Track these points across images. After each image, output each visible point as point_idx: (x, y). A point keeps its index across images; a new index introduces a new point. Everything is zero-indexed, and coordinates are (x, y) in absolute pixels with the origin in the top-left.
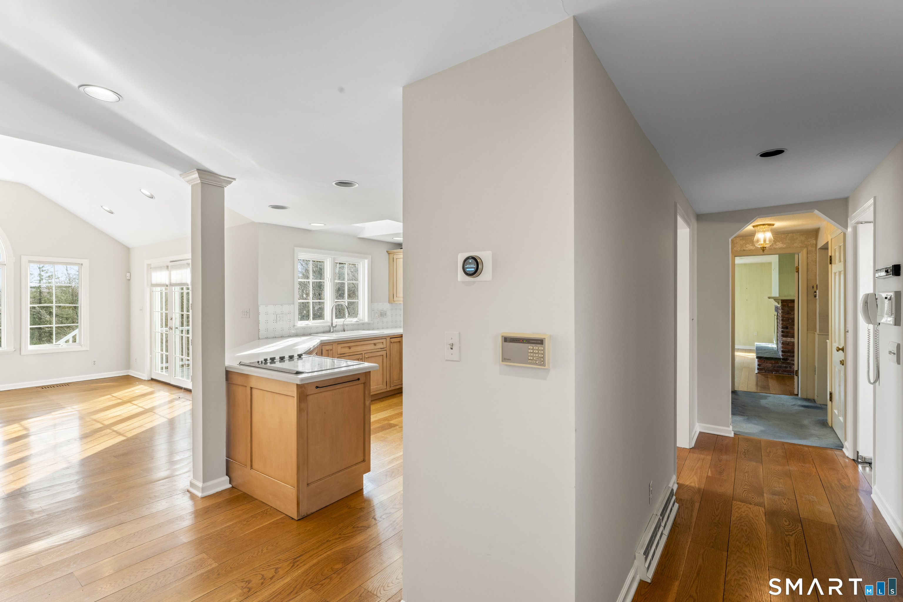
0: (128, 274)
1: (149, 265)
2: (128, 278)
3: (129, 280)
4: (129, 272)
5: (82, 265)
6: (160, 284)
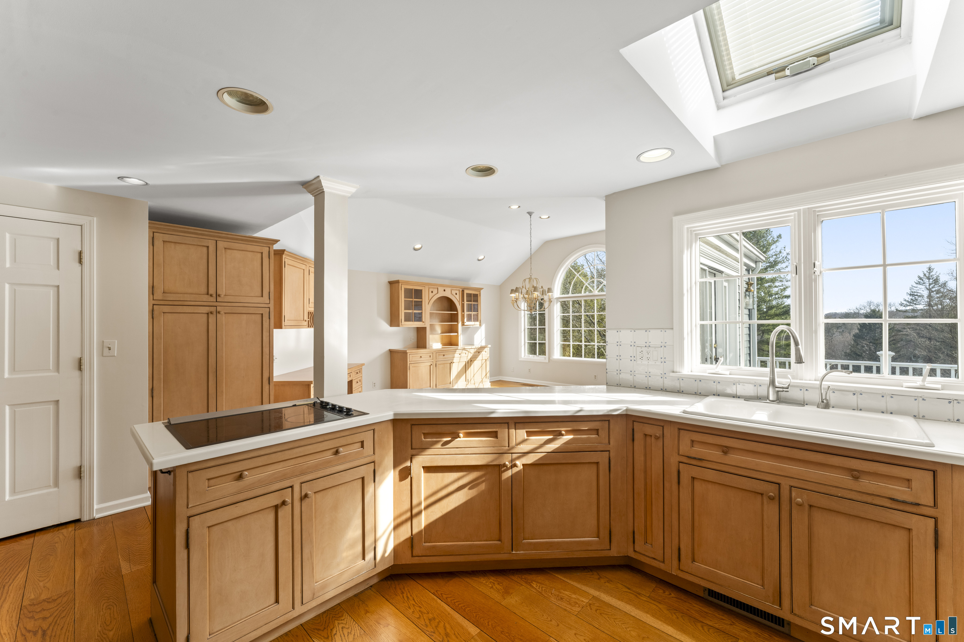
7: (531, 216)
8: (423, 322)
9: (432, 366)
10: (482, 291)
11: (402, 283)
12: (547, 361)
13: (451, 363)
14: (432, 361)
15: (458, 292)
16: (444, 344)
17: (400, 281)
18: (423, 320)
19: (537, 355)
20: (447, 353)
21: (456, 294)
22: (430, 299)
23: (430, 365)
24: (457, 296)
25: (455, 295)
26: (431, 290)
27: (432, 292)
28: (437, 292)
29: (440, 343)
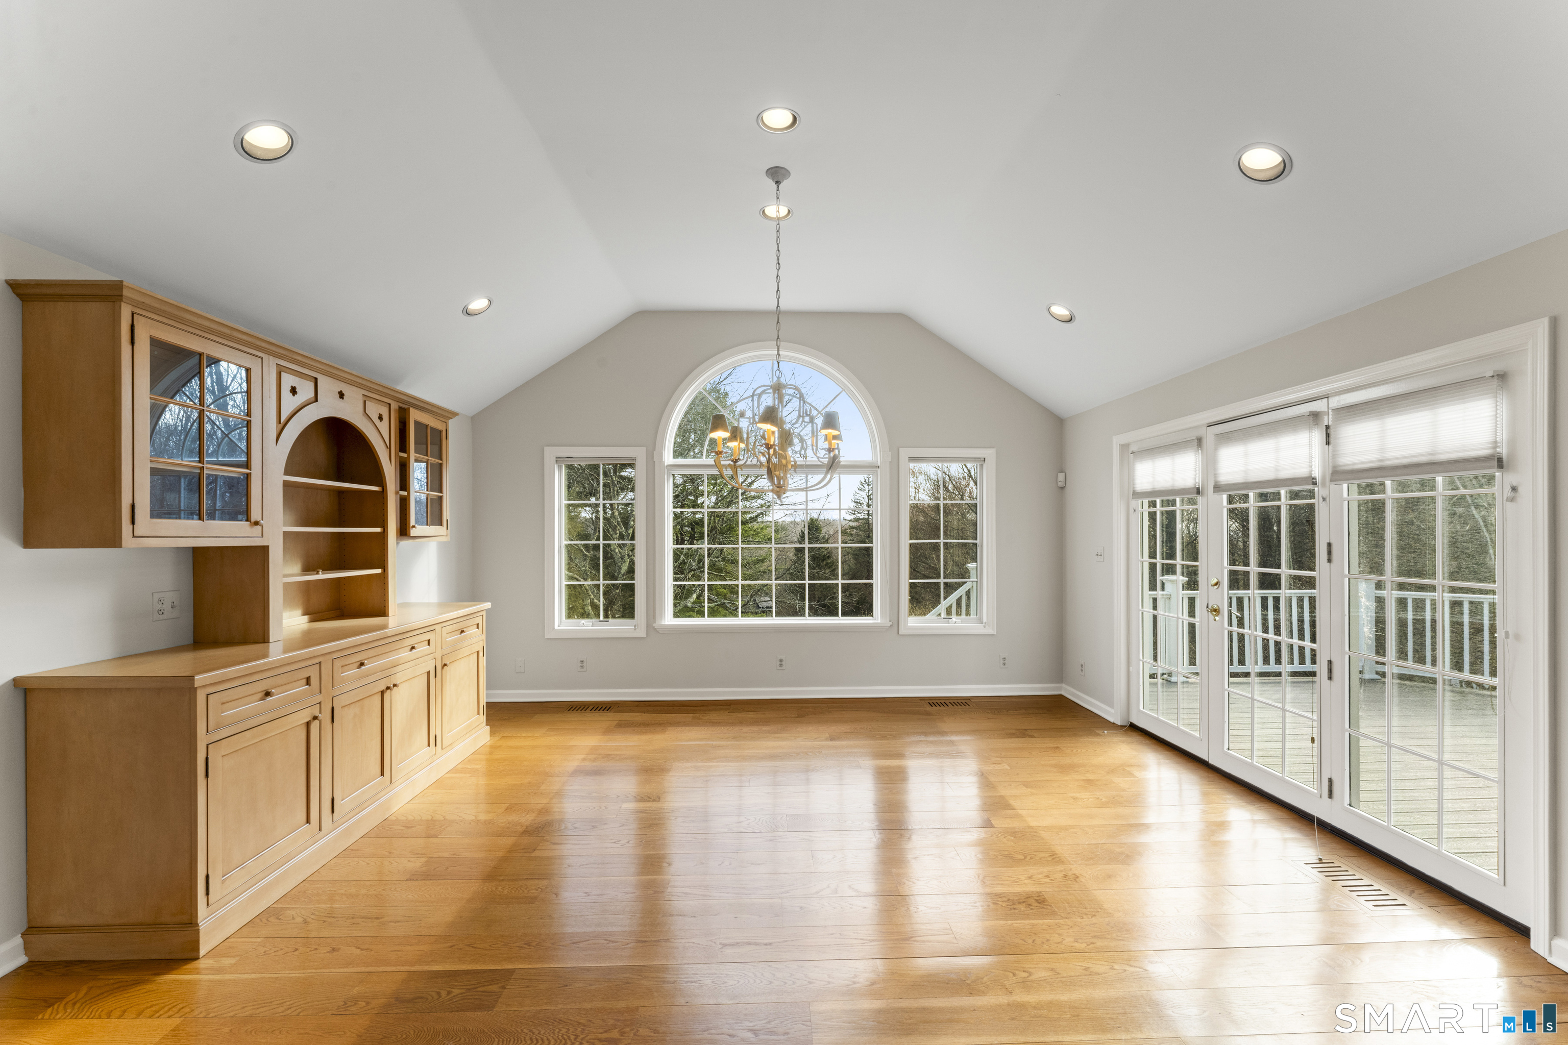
0: (1061, 476)
1: (1124, 447)
2: (1060, 484)
3: (1062, 488)
4: (1062, 472)
5: (984, 461)
6: (1170, 488)
7: (778, 183)
8: (256, 523)
9: (315, 726)
10: (452, 423)
11: (134, 303)
12: (642, 633)
13: (388, 688)
14: (319, 698)
15: (384, 411)
16: (315, 615)
17: (126, 293)
18: (255, 515)
19: (602, 618)
20: (371, 653)
21: (381, 418)
22: (283, 419)
23: (308, 724)
24: (384, 426)
25: (377, 421)
26: (288, 380)
27: (294, 391)
28: (312, 395)
29: (299, 612)
